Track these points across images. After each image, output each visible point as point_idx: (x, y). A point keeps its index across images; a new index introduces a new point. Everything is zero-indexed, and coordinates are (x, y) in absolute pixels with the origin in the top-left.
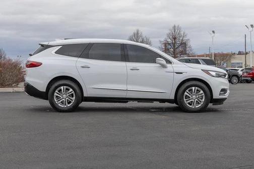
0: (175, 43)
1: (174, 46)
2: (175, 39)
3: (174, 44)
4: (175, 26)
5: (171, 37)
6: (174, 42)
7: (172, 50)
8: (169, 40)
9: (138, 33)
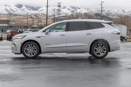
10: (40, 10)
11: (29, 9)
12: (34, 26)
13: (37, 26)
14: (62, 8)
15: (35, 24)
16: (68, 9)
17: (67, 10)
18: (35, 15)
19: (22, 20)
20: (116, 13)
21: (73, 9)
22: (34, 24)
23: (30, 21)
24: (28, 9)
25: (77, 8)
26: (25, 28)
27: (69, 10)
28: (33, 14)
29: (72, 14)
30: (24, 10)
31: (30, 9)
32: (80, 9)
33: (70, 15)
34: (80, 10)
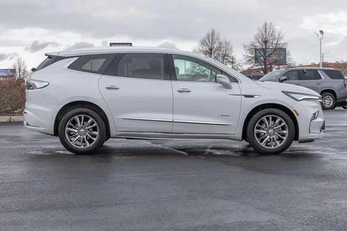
0: (266, 49)
1: (265, 54)
2: (266, 42)
3: (264, 50)
4: (266, 24)
5: (260, 40)
6: (264, 46)
7: (262, 58)
8: (258, 44)
9: (213, 34)
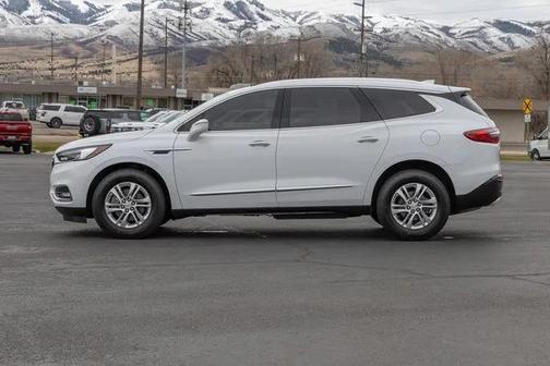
10: (101, 21)
11: (58, 20)
12: (81, 90)
13: (94, 90)
14: (197, 17)
15: (86, 83)
16: (219, 19)
17: (217, 23)
18: (83, 44)
19: (26, 64)
20: (416, 37)
21: (242, 18)
22: (81, 83)
23: (63, 67)
24: (50, 16)
25: (256, 16)
26: (46, 99)
27: (223, 24)
28: (74, 40)
29: (236, 40)
30: (37, 20)
31: (61, 17)
32: (268, 19)
33: (227, 43)
34: (269, 24)
